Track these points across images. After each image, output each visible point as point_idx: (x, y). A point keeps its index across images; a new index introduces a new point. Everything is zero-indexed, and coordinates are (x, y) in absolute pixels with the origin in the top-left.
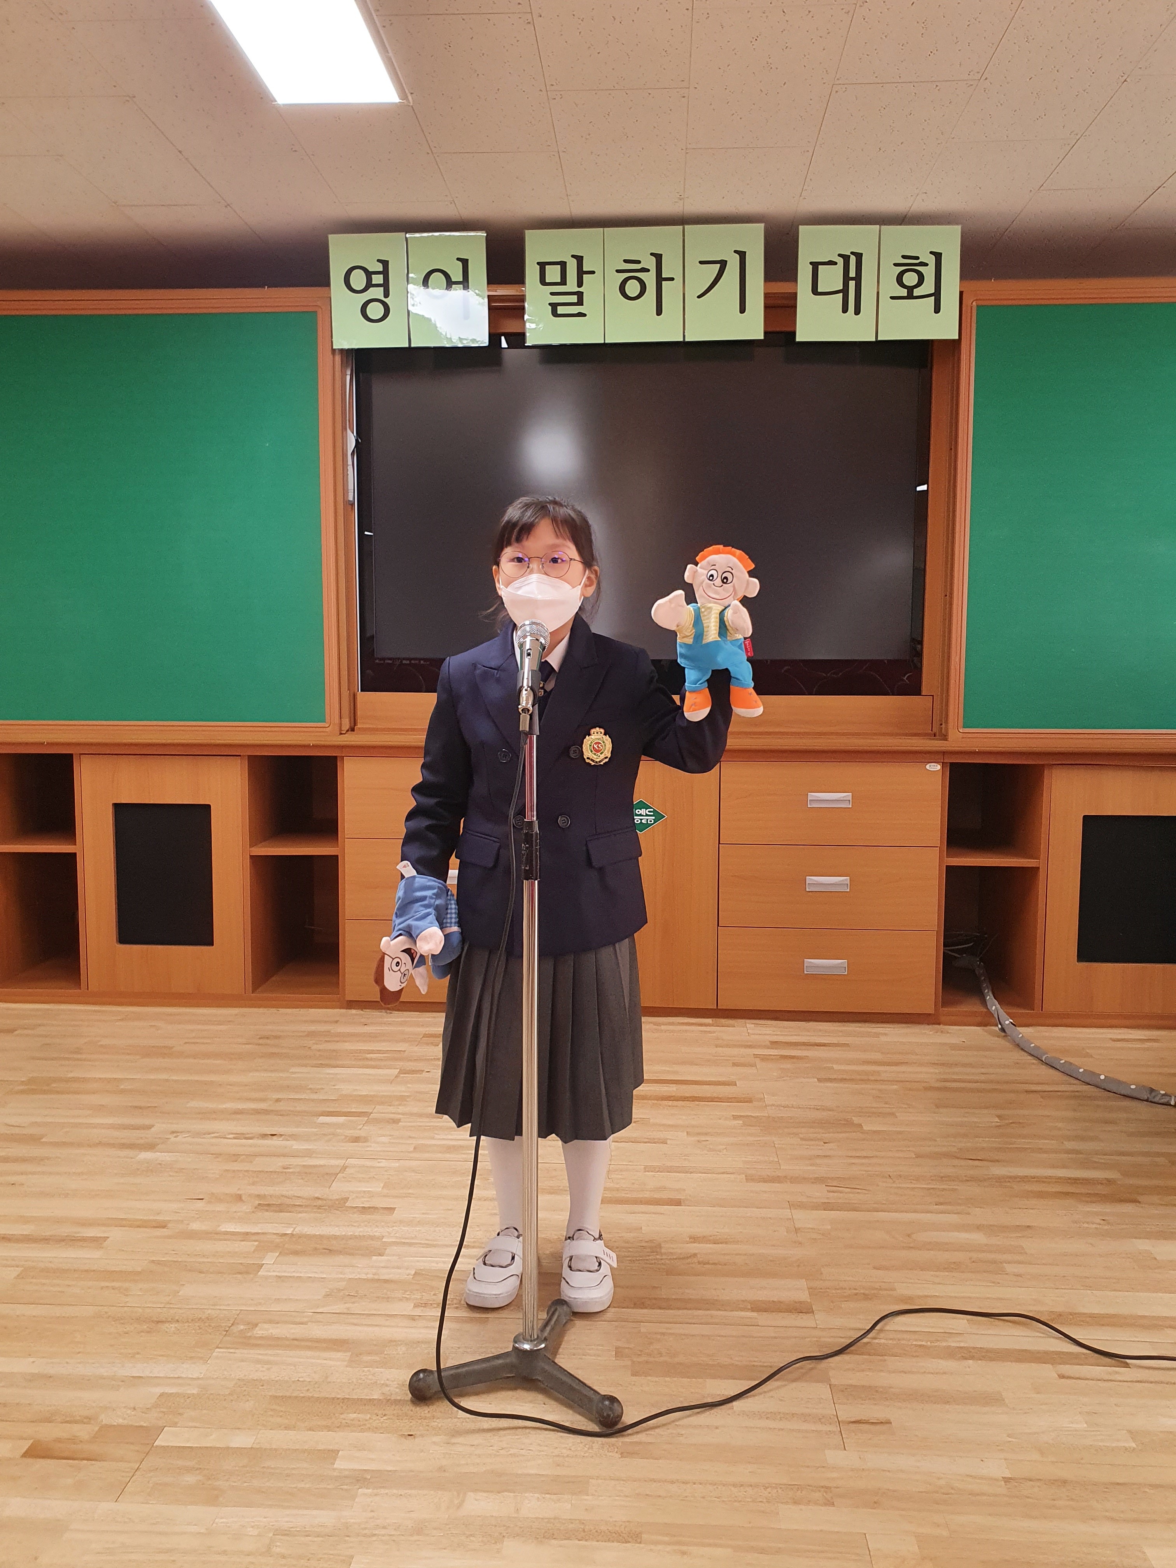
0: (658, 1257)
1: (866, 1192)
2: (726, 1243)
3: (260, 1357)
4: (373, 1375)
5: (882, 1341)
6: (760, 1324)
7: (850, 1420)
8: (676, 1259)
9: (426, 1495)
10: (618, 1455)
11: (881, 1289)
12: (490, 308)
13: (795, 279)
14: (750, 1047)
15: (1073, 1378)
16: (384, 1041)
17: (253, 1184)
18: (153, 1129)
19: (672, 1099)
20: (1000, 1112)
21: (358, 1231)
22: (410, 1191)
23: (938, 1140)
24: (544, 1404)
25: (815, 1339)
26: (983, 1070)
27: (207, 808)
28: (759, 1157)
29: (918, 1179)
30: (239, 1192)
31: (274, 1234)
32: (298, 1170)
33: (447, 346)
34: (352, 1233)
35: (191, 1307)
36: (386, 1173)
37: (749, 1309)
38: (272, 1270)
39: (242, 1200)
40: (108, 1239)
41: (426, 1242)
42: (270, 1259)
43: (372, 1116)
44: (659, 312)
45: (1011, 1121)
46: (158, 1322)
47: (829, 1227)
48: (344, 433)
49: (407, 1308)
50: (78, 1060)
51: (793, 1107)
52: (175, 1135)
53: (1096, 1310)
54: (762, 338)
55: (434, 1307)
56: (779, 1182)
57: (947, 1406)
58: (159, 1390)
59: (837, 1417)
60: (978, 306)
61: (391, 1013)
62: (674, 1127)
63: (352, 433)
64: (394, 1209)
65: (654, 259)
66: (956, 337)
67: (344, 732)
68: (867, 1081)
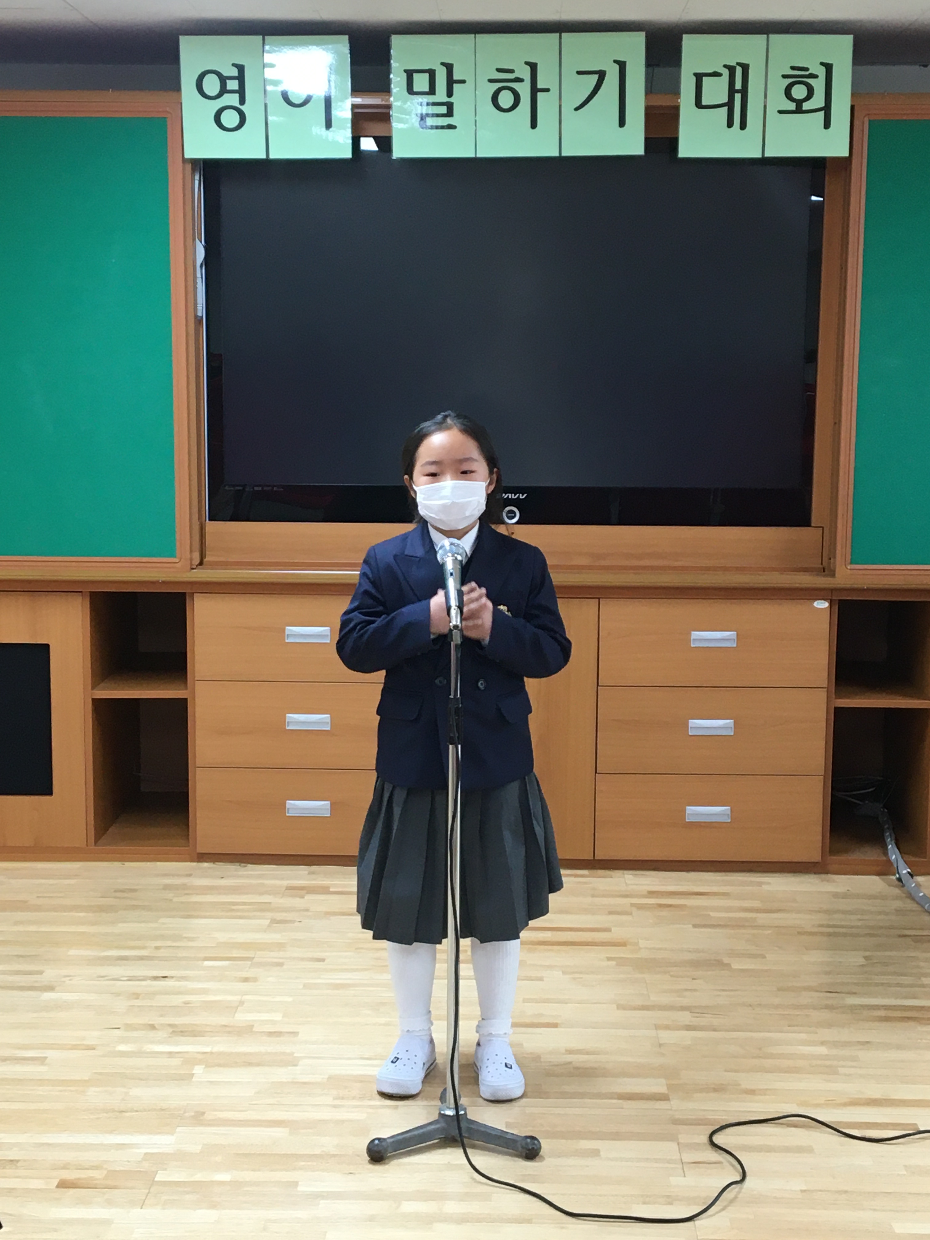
1: (727, 1017)
4: (312, 1140)
6: (624, 1108)
7: (691, 1161)
11: (728, 1085)
12: (354, 116)
13: (677, 91)
14: (626, 896)
16: (246, 893)
17: (161, 1016)
19: (548, 943)
21: (270, 1049)
22: (309, 1019)
23: (802, 976)
25: (670, 1116)
27: (45, 648)
28: (631, 991)
29: (777, 1007)
30: (150, 1023)
31: (196, 1052)
32: (199, 1004)
34: (264, 1051)
35: (143, 1102)
36: (281, 1006)
37: (615, 1098)
38: (203, 1077)
39: (156, 1028)
40: (48, 1058)
42: (198, 1070)
43: (255, 960)
44: (534, 125)
46: (121, 1112)
47: (690, 1043)
48: (194, 245)
49: (328, 1100)
51: (665, 950)
52: (69, 978)
54: (643, 153)
56: (649, 1010)
58: (143, 1151)
59: (681, 1160)
60: (870, 121)
61: (245, 866)
62: (550, 967)
63: (201, 242)
64: (298, 1033)
65: (528, 68)
66: (846, 154)
67: (195, 567)
68: (743, 927)
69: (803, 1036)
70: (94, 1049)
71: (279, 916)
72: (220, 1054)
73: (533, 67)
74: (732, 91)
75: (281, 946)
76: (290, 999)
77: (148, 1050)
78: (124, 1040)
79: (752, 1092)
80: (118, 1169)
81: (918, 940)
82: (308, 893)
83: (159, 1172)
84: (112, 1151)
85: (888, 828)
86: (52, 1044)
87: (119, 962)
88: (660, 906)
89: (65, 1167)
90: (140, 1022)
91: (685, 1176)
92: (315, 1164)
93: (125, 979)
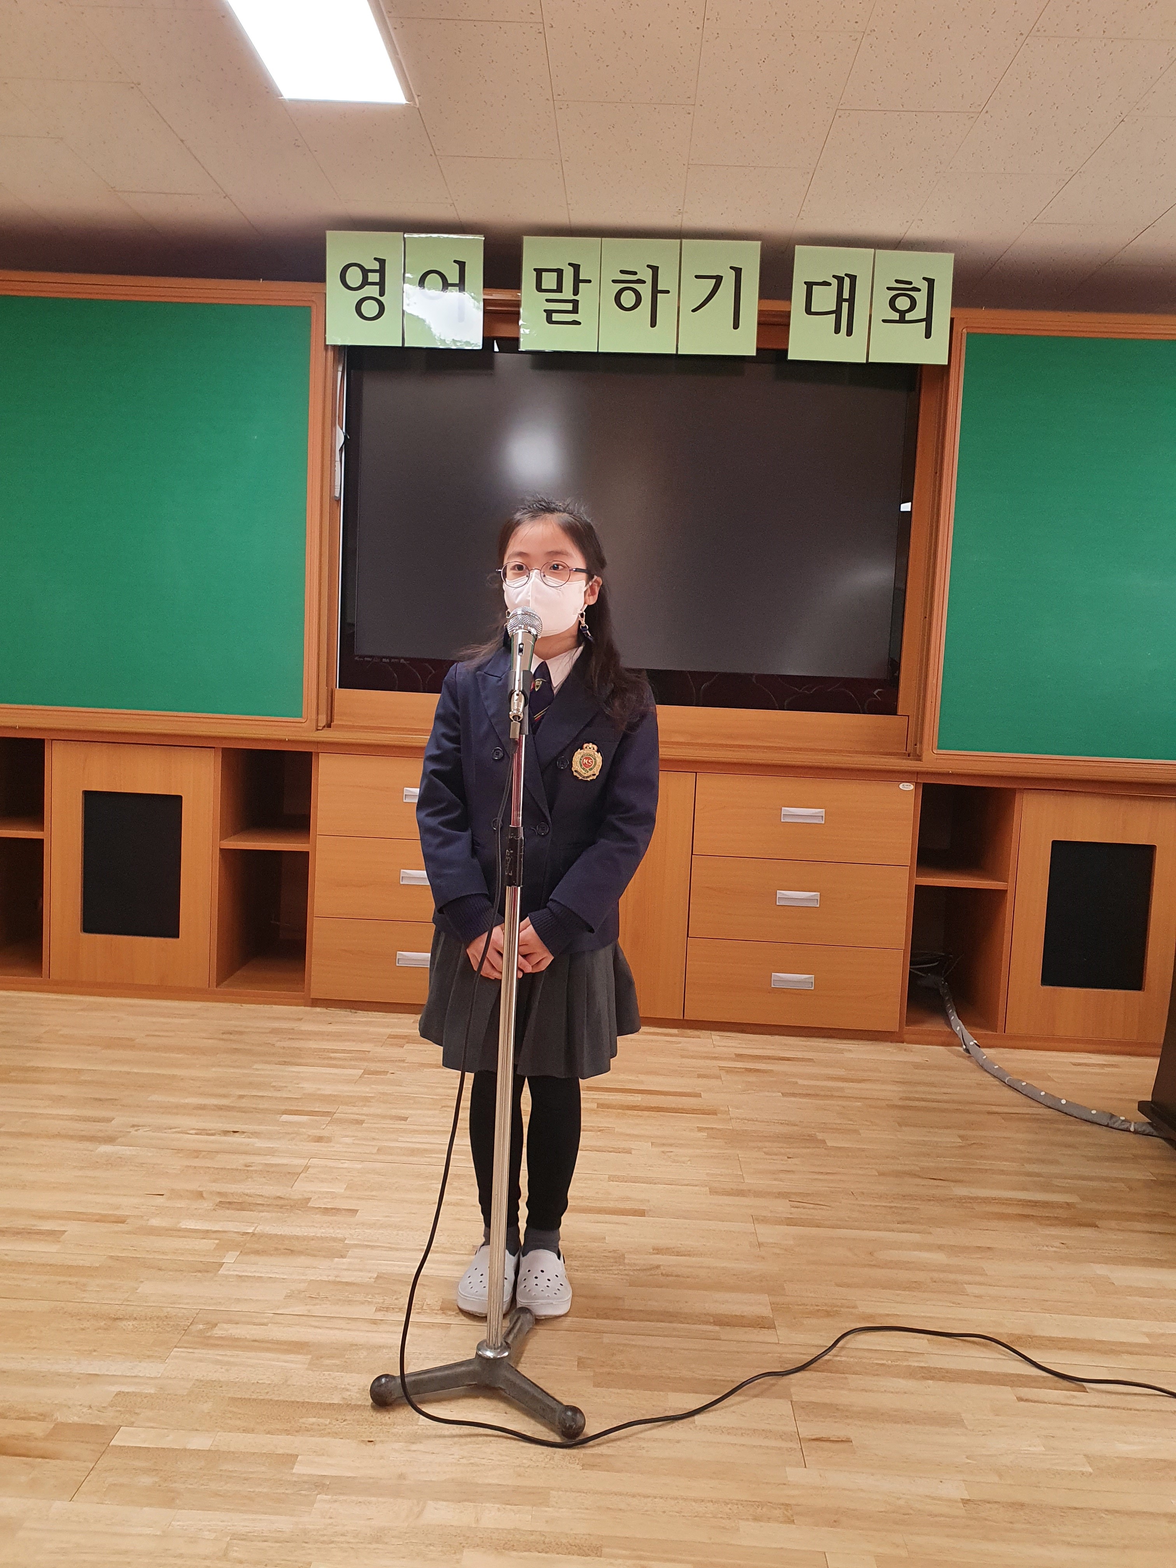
0: (621, 1267)
1: (828, 1208)
2: (689, 1255)
3: (219, 1358)
4: (333, 1379)
5: (843, 1359)
6: (722, 1337)
7: (810, 1437)
8: (639, 1270)
9: (385, 1503)
10: (579, 1467)
11: (842, 1307)
12: (485, 312)
13: (789, 298)
14: (715, 1058)
15: (1032, 1401)
16: (349, 1040)
17: (214, 1182)
18: (113, 1122)
19: (637, 1108)
20: (962, 1132)
21: (320, 1232)
22: (374, 1193)
23: (901, 1158)
24: (506, 1413)
25: (779, 1355)
26: (945, 1090)
27: (177, 800)
28: (723, 1170)
29: (880, 1197)
30: (200, 1189)
31: (236, 1232)
32: (260, 1168)
33: (441, 347)
34: (314, 1234)
35: (149, 1304)
36: (348, 1174)
37: (711, 1323)
38: (232, 1269)
39: (203, 1197)
40: (66, 1233)
41: (389, 1245)
42: (230, 1258)
43: (335, 1116)
44: (653, 324)
45: (973, 1142)
46: (117, 1319)
47: (792, 1242)
48: (334, 429)
49: (369, 1312)
50: (37, 1049)
51: (757, 1121)
52: (136, 1128)
53: (1056, 1333)
54: (754, 354)
55: (397, 1312)
56: (744, 1196)
57: (908, 1426)
58: (115, 1389)
59: (799, 1434)
60: (967, 333)
61: (357, 1013)
62: (639, 1137)
63: (341, 428)
64: (357, 1211)
65: (650, 272)
66: (945, 362)
67: (319, 728)
68: (832, 1097)
69: (916, 1237)
70: (123, 1222)
71: (373, 1066)
72: (262, 1235)
73: (655, 270)
74: (840, 300)
75: (366, 1100)
77: (183, 1227)
78: (161, 1212)
80: (70, 1421)
81: (1007, 1117)
82: (407, 1043)
83: (122, 1428)
84: (77, 1387)
85: (949, 1000)
86: (81, 1213)
87: (195, 1111)
88: (749, 1070)
90: (189, 1188)
92: (327, 1421)
93: (194, 1132)
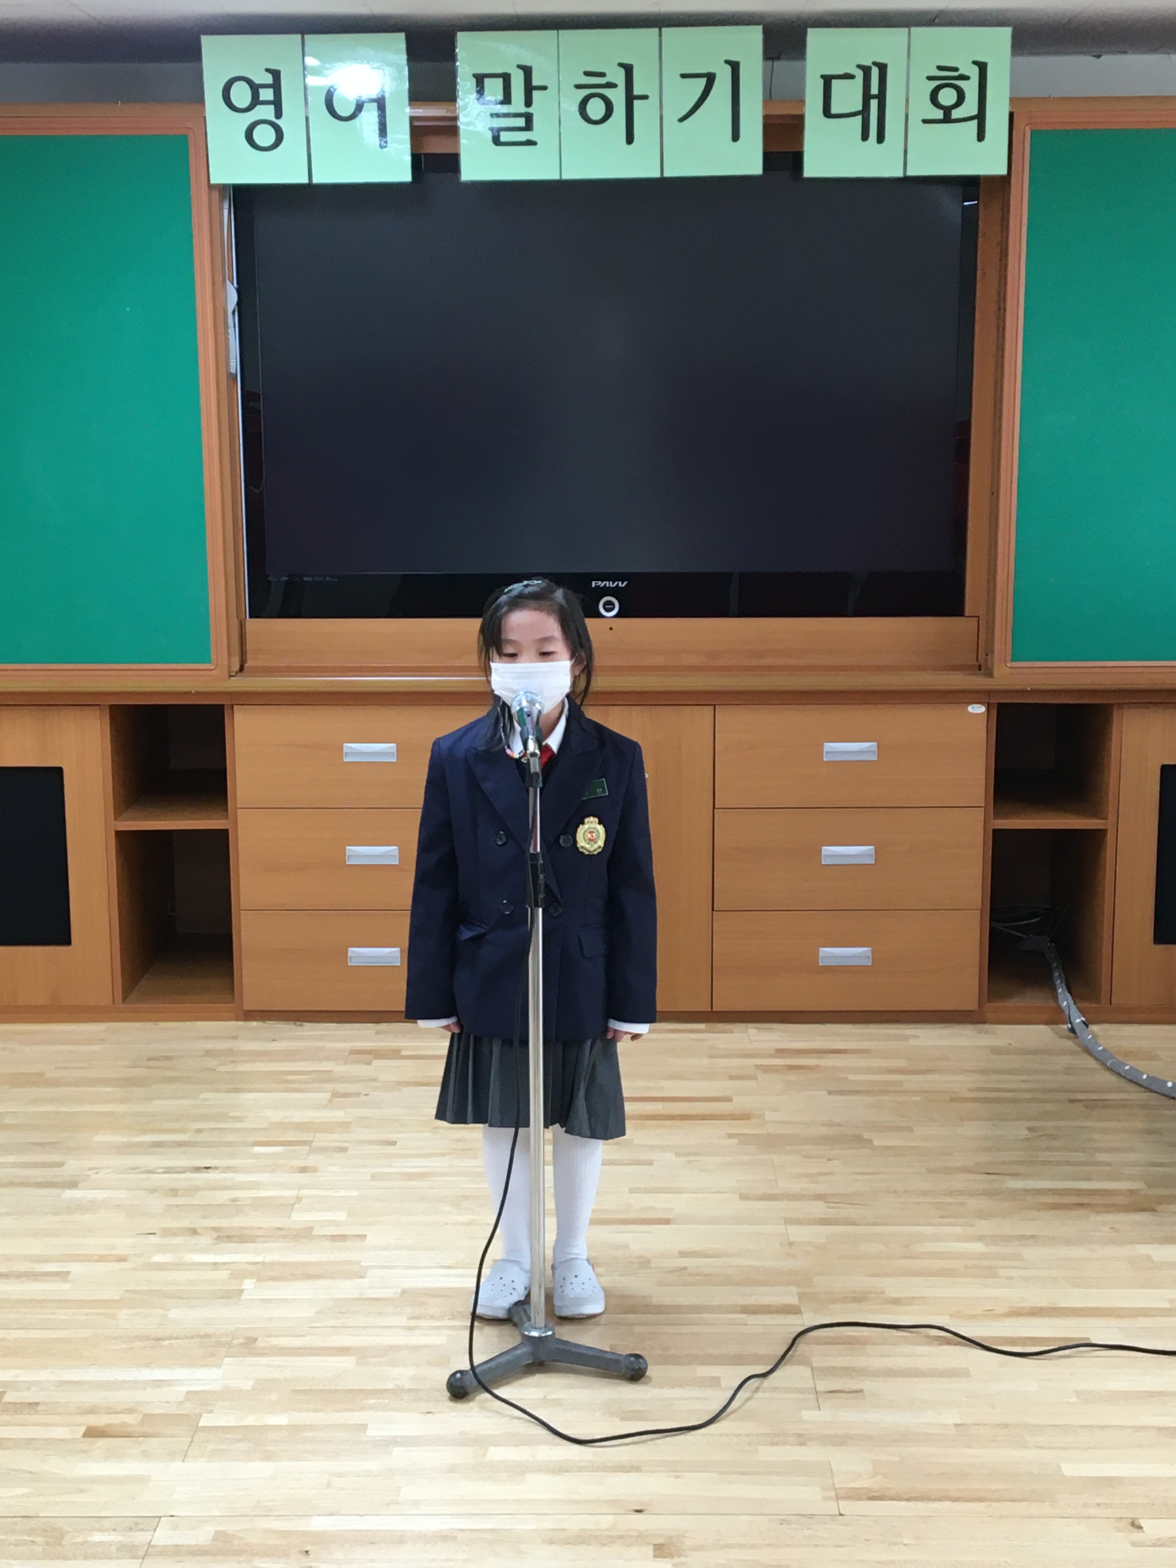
0: (648, 1271)
1: (866, 1207)
2: (717, 1257)
6: (749, 1323)
7: (826, 1390)
8: (667, 1272)
12: (413, 130)
14: (751, 1056)
16: (304, 1059)
17: (204, 1218)
18: (65, 1166)
19: (658, 1118)
20: (1031, 1124)
21: (333, 1257)
22: (379, 1219)
23: (955, 1154)
26: (1025, 1077)
27: (58, 772)
28: (756, 1176)
34: (327, 1259)
35: (184, 1326)
36: (346, 1202)
37: (738, 1312)
38: (254, 1294)
39: (198, 1233)
40: (71, 1273)
41: (406, 1265)
43: (314, 1144)
44: (630, 139)
45: (1042, 1134)
47: (825, 1240)
51: (796, 1123)
52: (95, 1171)
54: (761, 172)
56: (776, 1200)
59: (815, 1389)
60: (1031, 130)
61: (301, 1025)
62: (661, 1148)
63: (233, 284)
64: (365, 1236)
65: (622, 71)
66: (1004, 171)
67: (233, 674)
68: (886, 1092)
69: (957, 1230)
70: (125, 1260)
71: (342, 1088)
72: (273, 1264)
73: (628, 70)
74: (867, 97)
75: (344, 1126)
76: (355, 1193)
77: (189, 1261)
78: (159, 1249)
79: (896, 1302)
80: (155, 1412)
81: (1092, 1105)
82: (375, 1058)
83: (204, 1415)
84: (149, 1389)
85: (1057, 967)
86: (77, 1255)
87: (153, 1149)
88: (791, 1068)
89: (93, 1411)
90: (181, 1226)
91: (820, 1410)
92: (387, 1401)
93: (161, 1170)
